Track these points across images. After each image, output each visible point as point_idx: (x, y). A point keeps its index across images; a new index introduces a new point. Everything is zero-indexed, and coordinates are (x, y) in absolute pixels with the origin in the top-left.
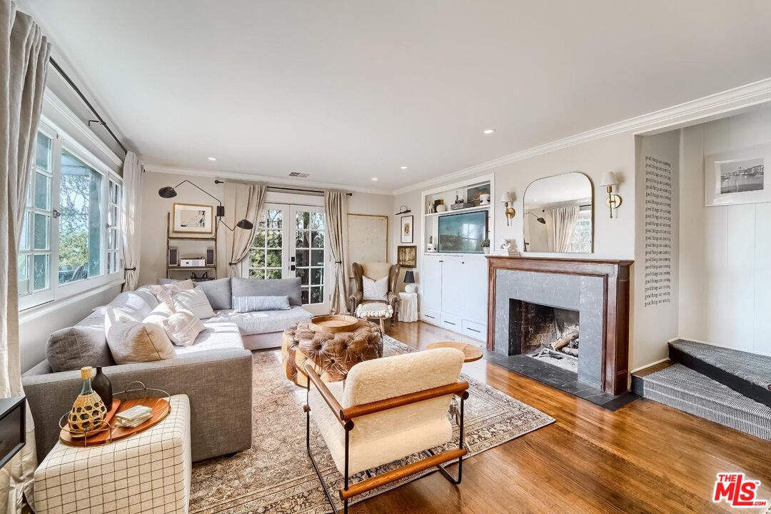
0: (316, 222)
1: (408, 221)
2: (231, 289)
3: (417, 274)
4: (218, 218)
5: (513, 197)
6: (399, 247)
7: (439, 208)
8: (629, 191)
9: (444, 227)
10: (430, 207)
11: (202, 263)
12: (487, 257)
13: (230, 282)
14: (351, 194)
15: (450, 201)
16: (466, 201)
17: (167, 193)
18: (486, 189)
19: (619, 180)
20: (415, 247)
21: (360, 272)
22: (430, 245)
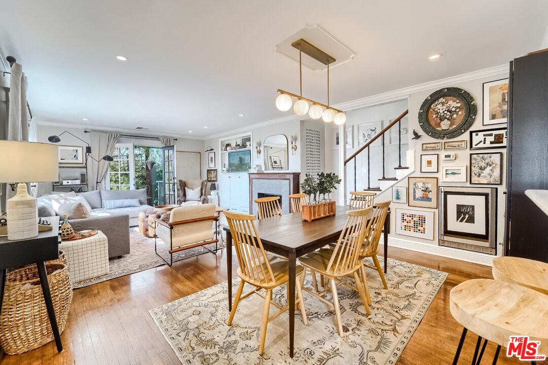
0: (154, 156)
1: (212, 155)
2: (101, 197)
3: (218, 185)
4: (87, 154)
5: (260, 145)
6: (208, 170)
7: (228, 148)
8: (298, 144)
9: (231, 159)
10: (224, 148)
11: (78, 182)
12: (249, 174)
13: (100, 193)
14: (176, 140)
15: (233, 145)
16: (241, 145)
17: (54, 140)
18: (249, 140)
19: (295, 139)
20: (216, 170)
21: (184, 184)
22: (224, 169)
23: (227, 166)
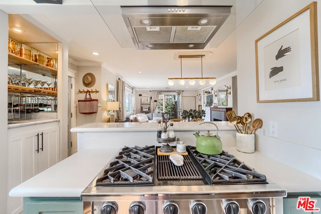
1: (200, 97)
2: (152, 115)
4: (151, 100)
5: (216, 92)
9: (207, 99)
12: (210, 108)
14: (183, 91)
16: (210, 92)
17: (140, 95)
19: (230, 88)
23: (206, 103)
